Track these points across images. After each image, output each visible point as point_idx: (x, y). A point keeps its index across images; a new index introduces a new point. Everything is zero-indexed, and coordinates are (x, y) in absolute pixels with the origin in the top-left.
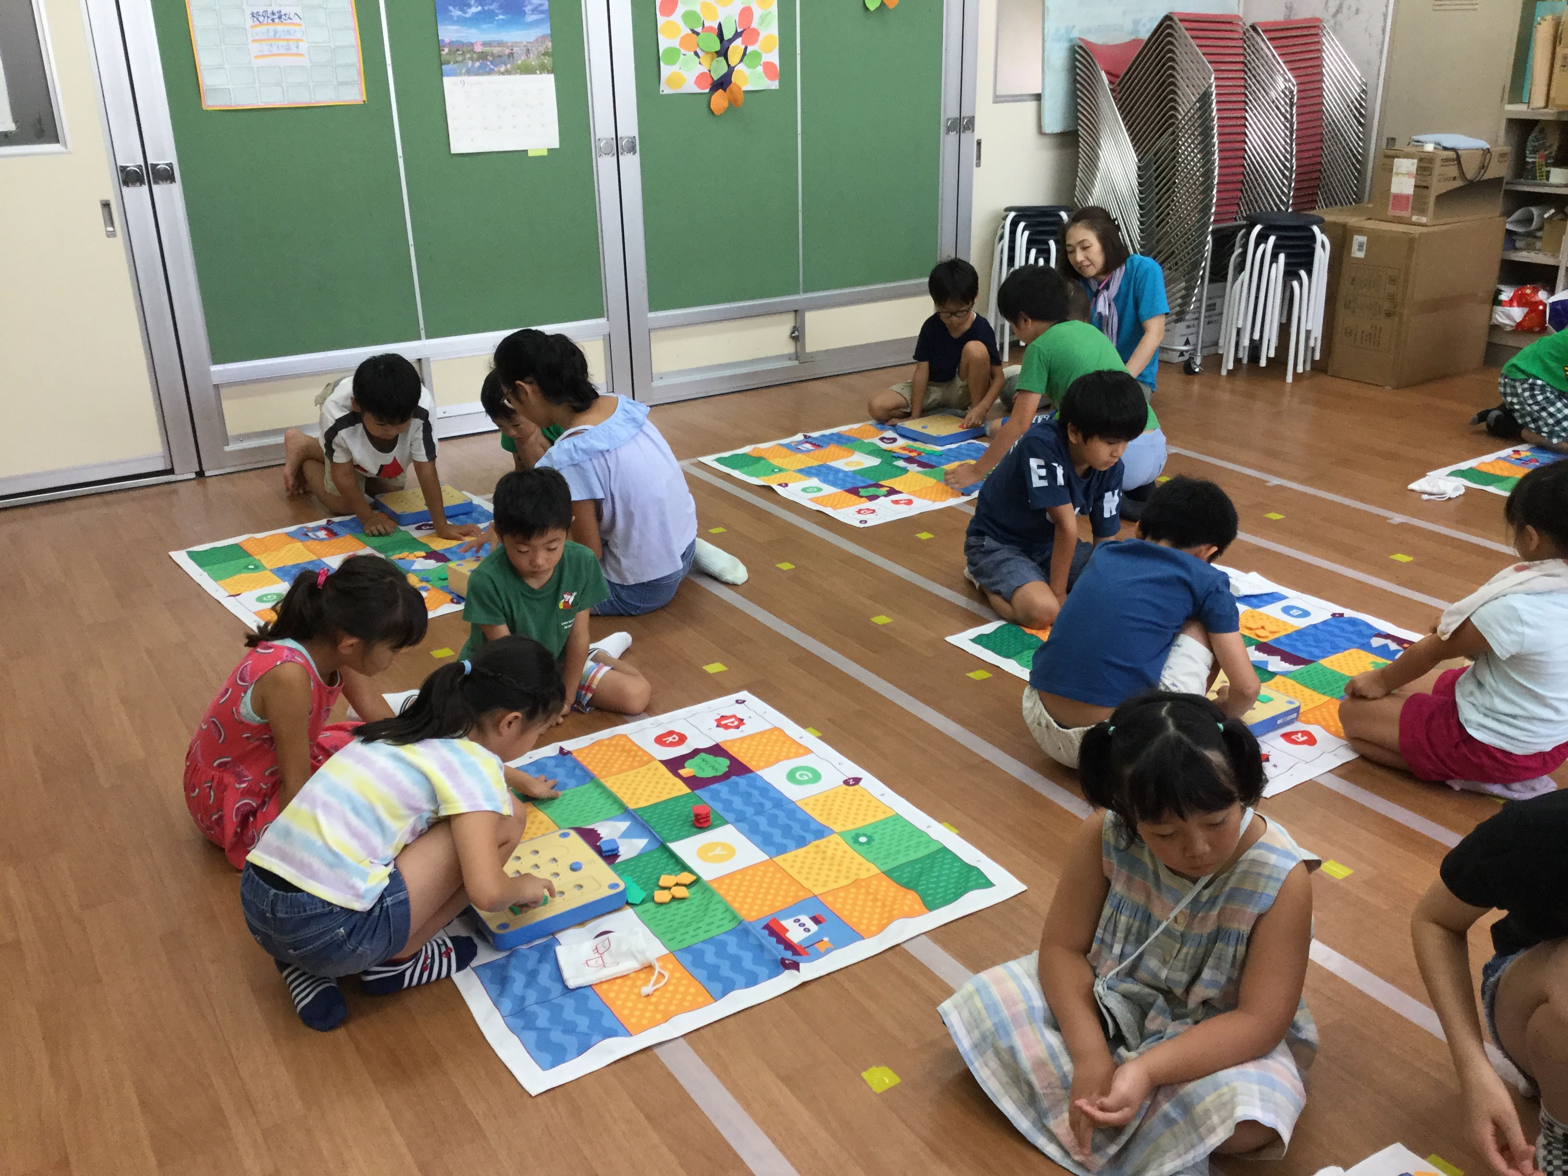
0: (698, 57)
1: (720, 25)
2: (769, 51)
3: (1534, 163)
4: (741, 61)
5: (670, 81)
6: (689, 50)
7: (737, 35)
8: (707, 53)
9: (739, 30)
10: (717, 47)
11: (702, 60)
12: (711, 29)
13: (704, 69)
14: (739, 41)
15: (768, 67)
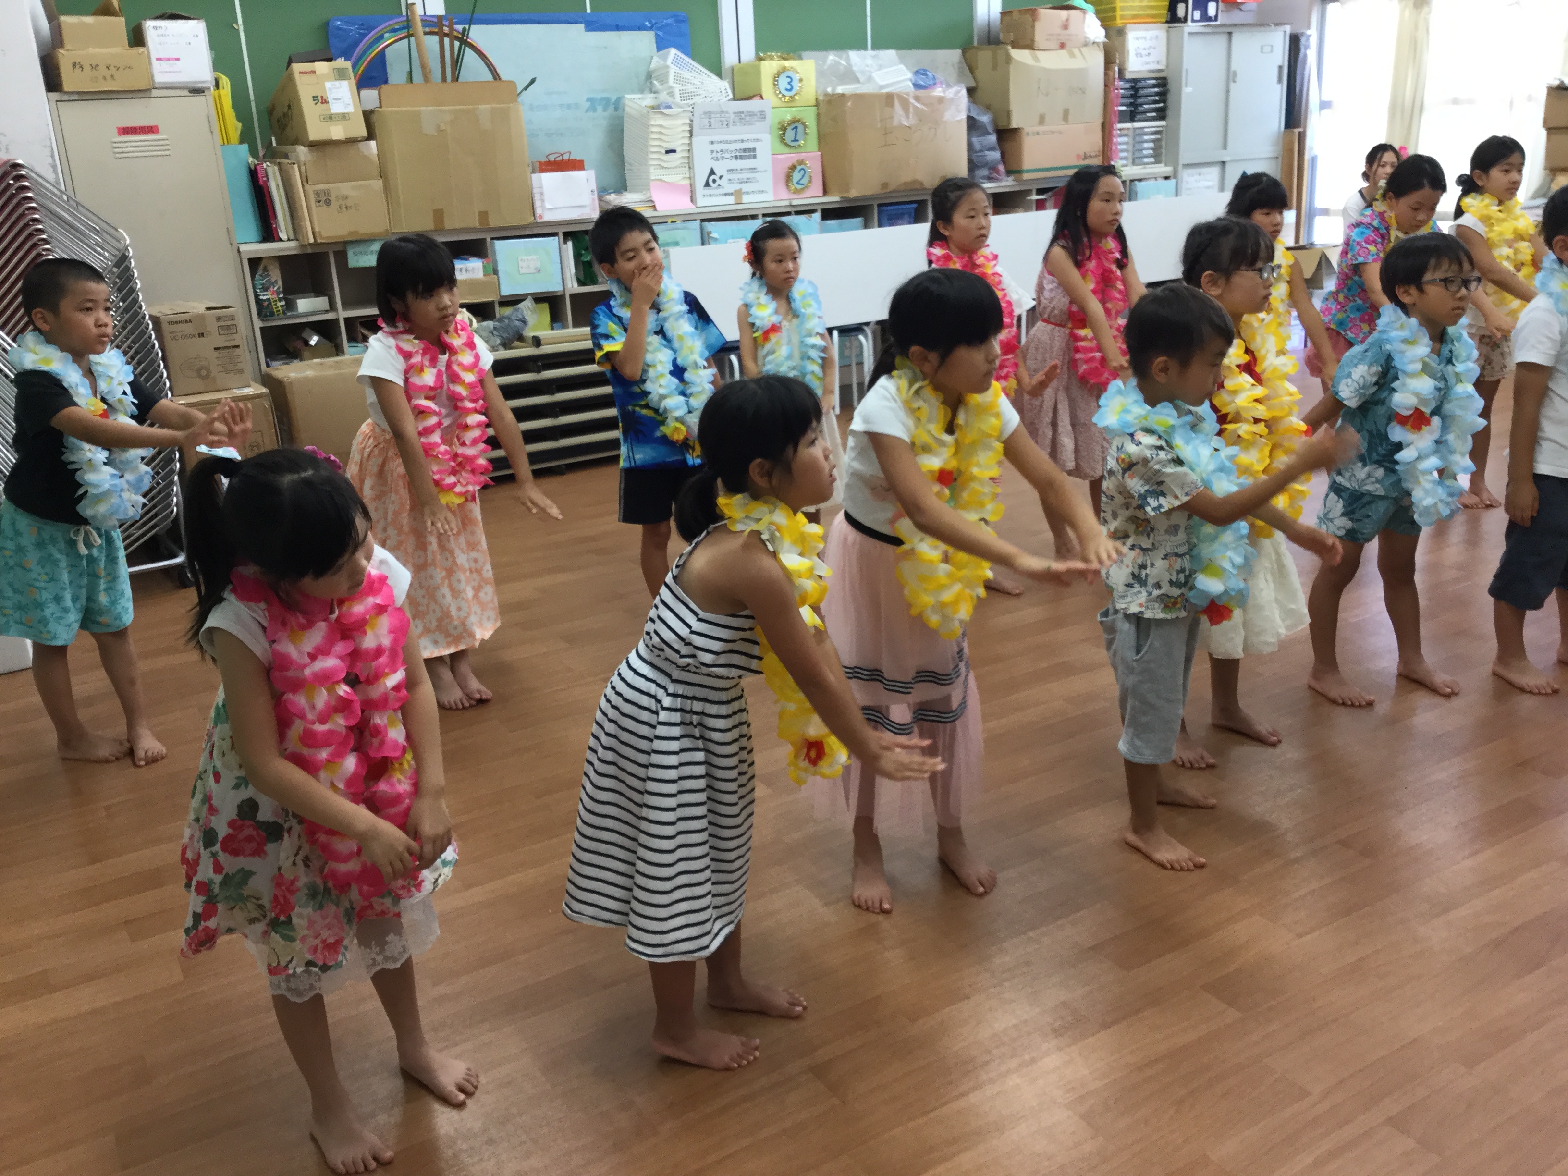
3: (268, 300)
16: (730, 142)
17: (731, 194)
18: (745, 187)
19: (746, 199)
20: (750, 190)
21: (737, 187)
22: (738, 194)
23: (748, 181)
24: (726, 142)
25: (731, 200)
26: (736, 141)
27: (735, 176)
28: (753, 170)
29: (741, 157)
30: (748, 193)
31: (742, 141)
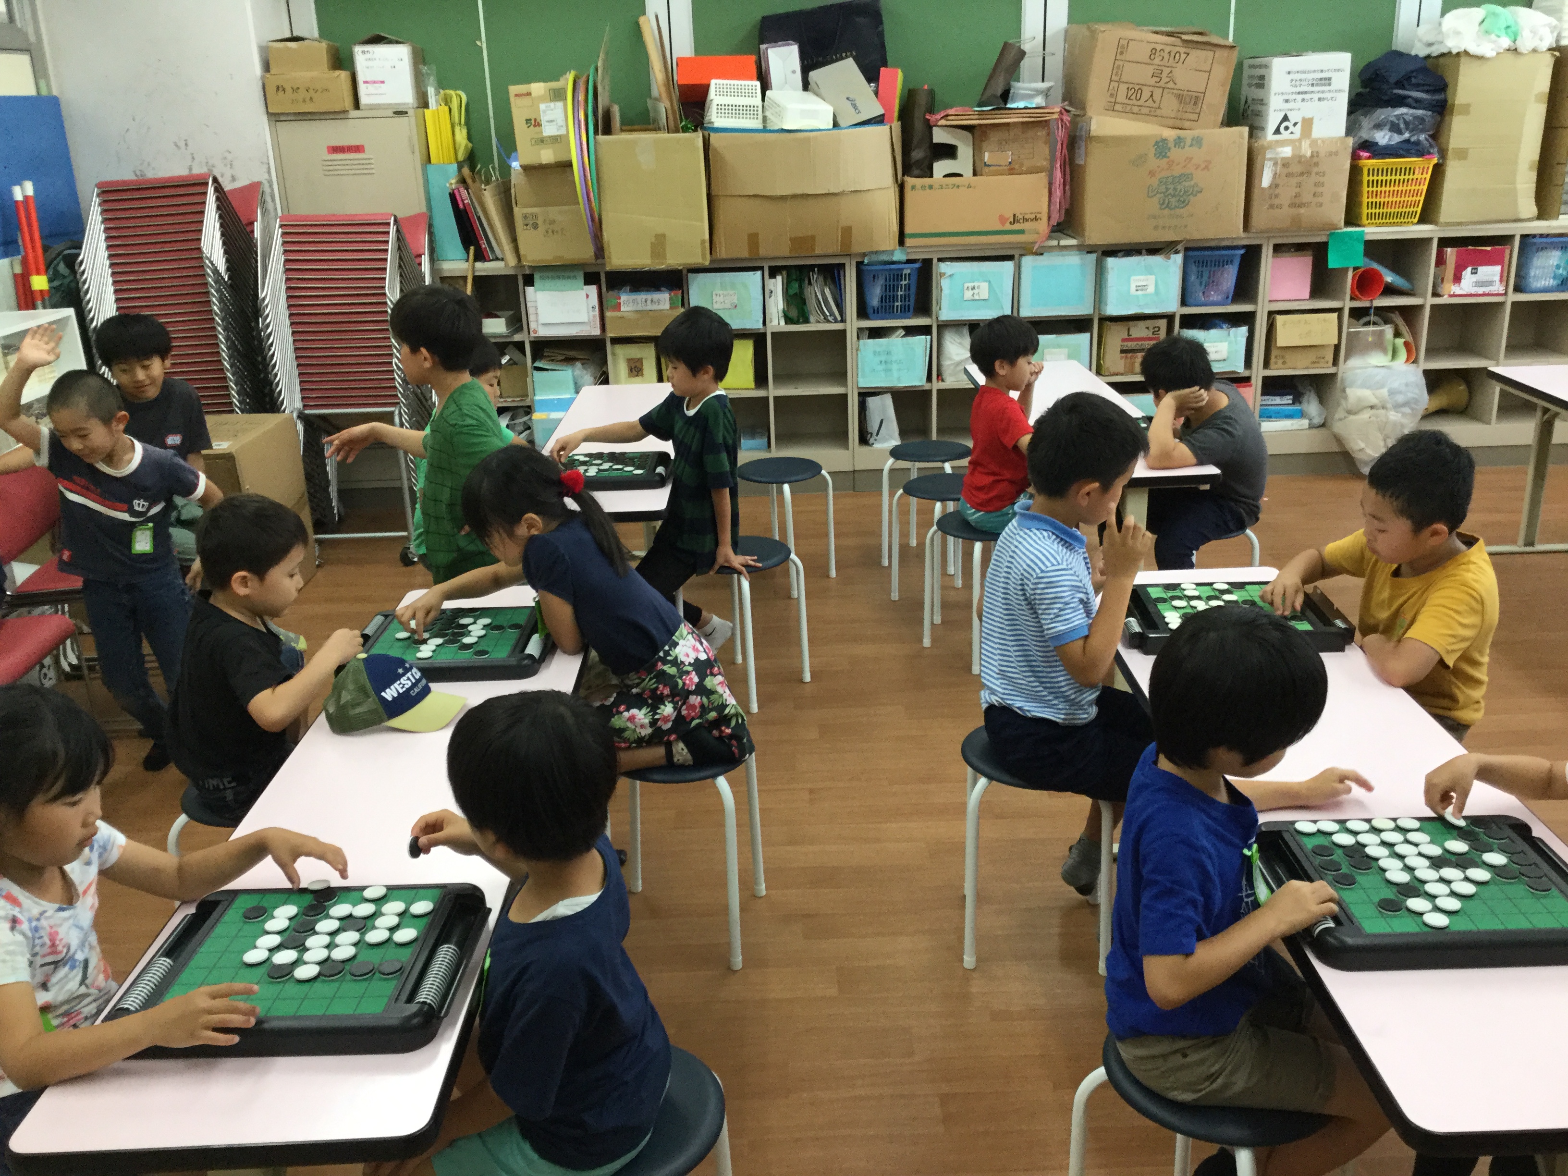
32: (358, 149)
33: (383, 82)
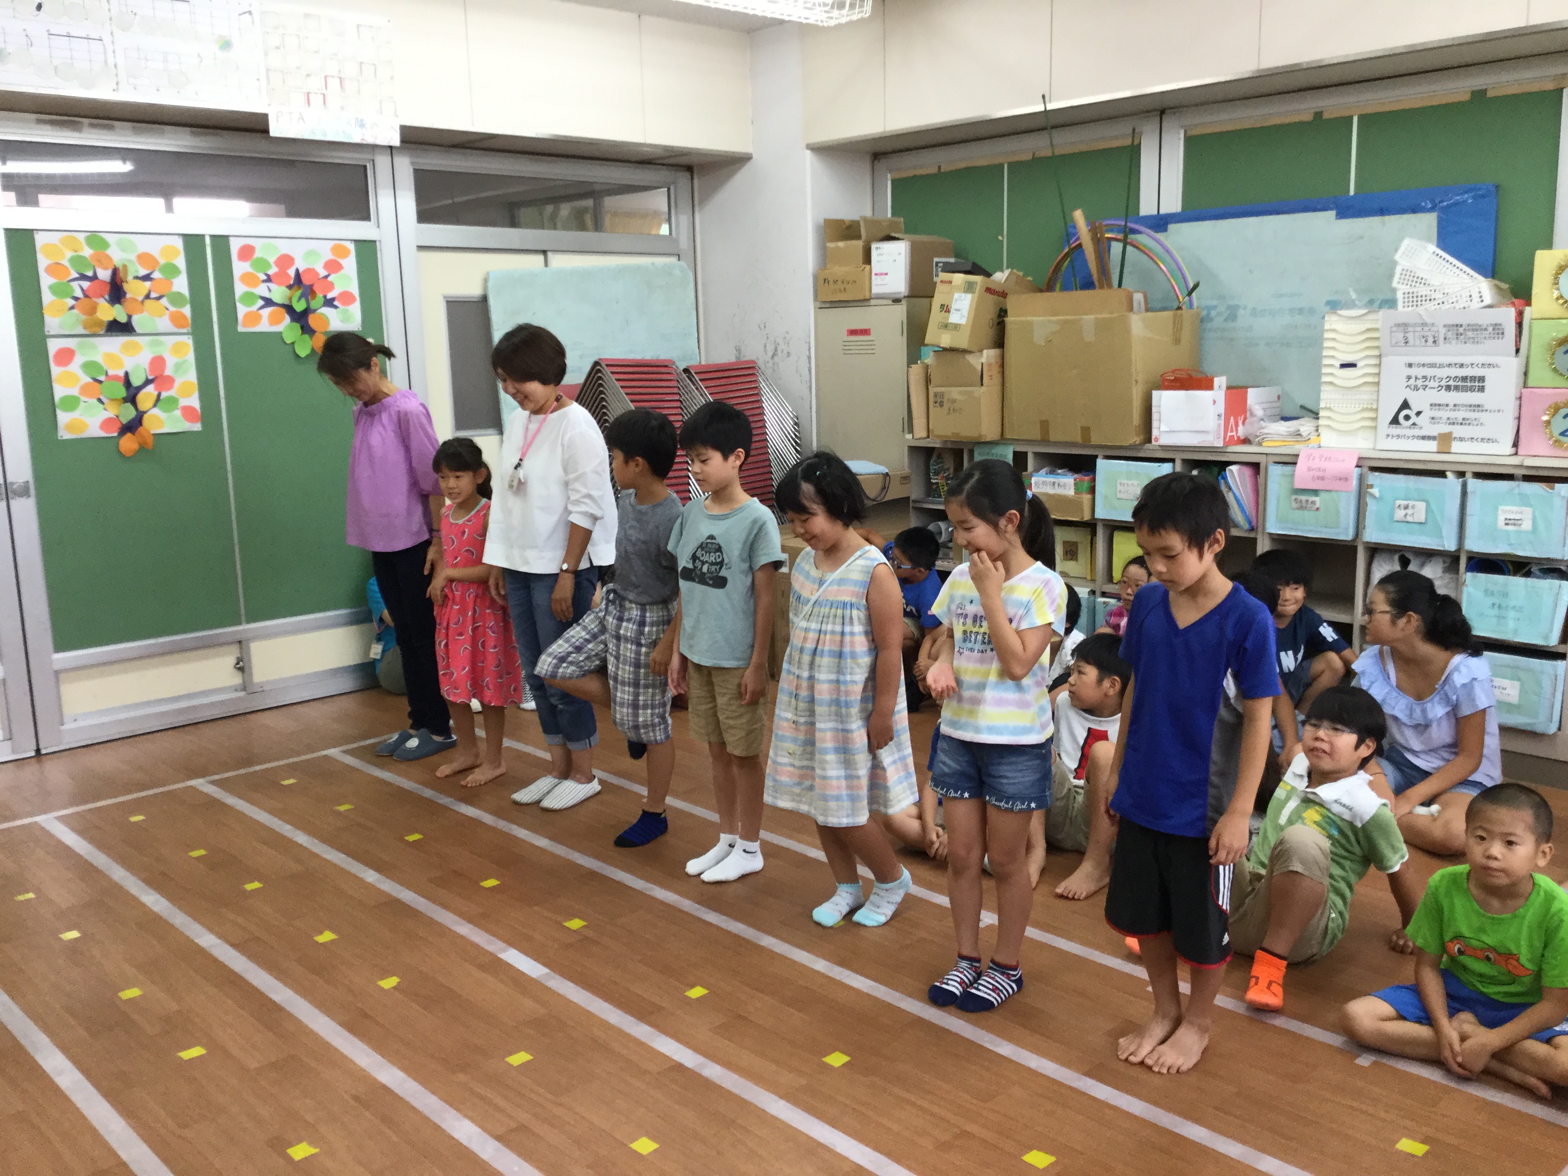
0: (102, 403)
1: (127, 374)
2: (188, 395)
3: (937, 483)
4: (155, 405)
5: (69, 427)
6: (91, 396)
7: (148, 382)
8: (112, 400)
9: (150, 377)
10: (123, 392)
11: (106, 406)
12: (116, 378)
13: (111, 414)
14: (151, 388)
15: (188, 412)
16: (1441, 366)
17: (1434, 438)
18: (1457, 431)
19: (1456, 447)
20: (1467, 435)
21: (1445, 429)
22: (1445, 440)
23: (1464, 422)
24: (1432, 365)
25: (1433, 446)
26: (1450, 365)
27: (1444, 414)
28: (1478, 407)
29: (1457, 388)
30: (1461, 439)
31: (1462, 366)
32: (865, 332)
33: (886, 274)
